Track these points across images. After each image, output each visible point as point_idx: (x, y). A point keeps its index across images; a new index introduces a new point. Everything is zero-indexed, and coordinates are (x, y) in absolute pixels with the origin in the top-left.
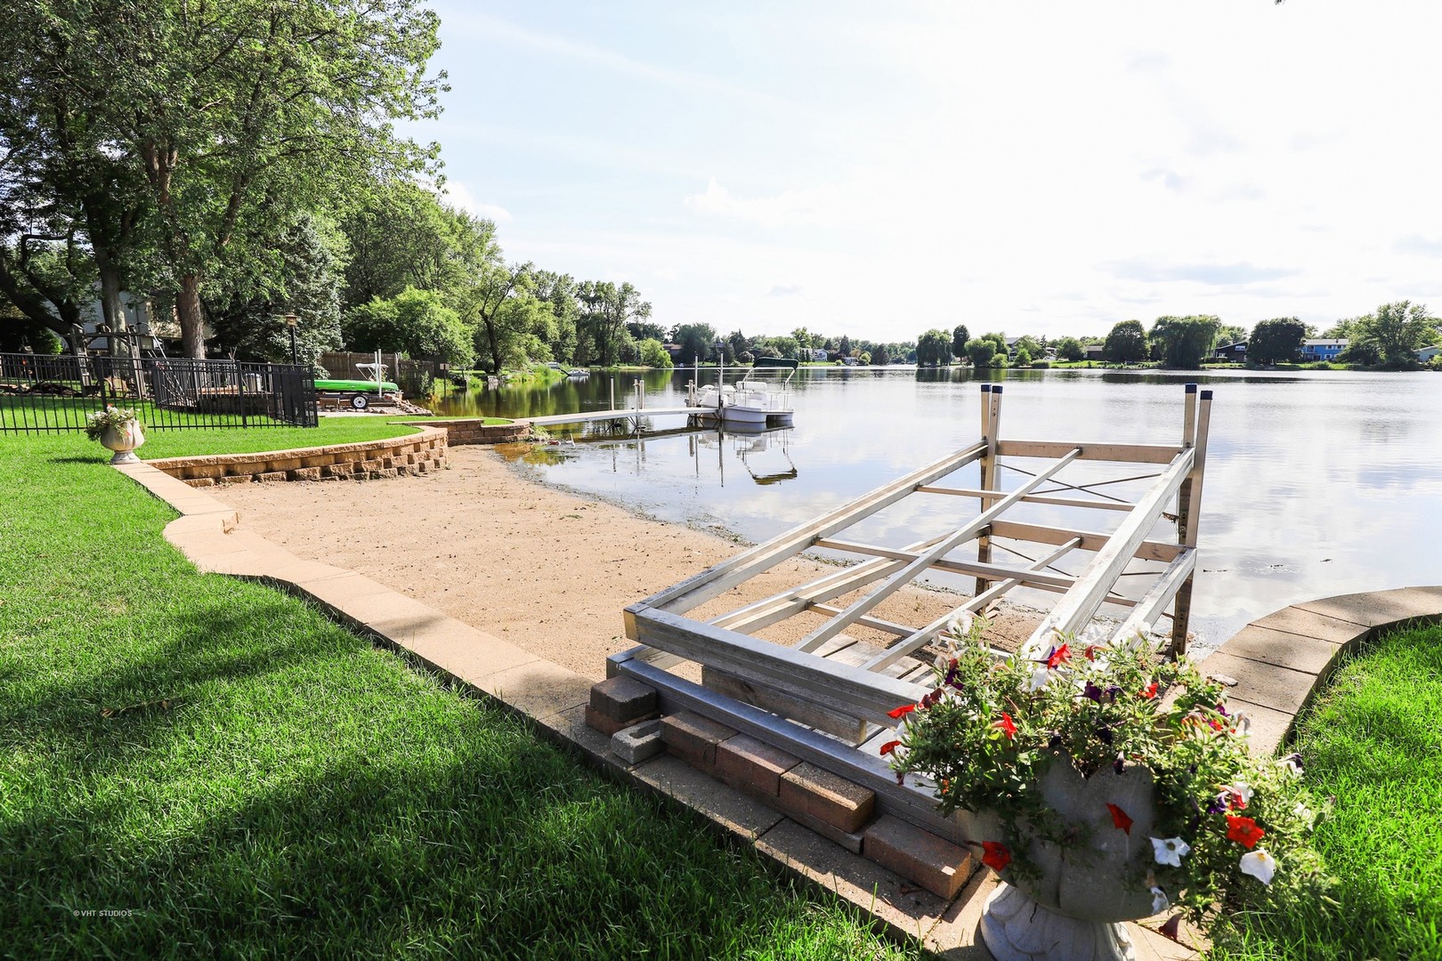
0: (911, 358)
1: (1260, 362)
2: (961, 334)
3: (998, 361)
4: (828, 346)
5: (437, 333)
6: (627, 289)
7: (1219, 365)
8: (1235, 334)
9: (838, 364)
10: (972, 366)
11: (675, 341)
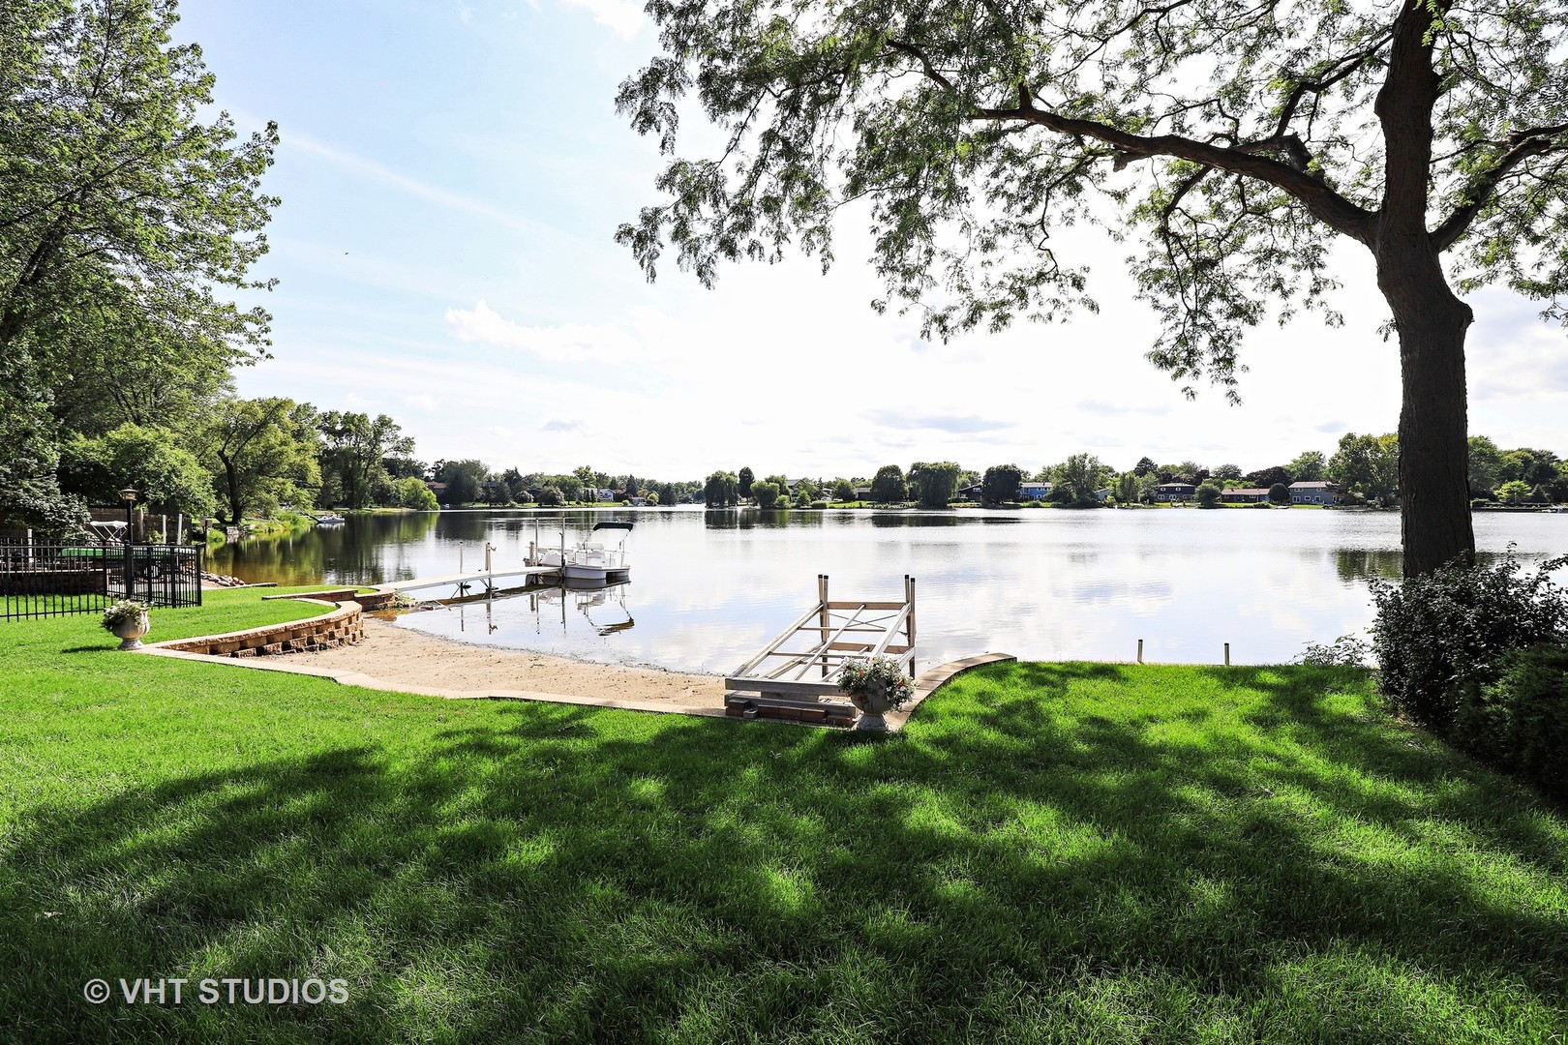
0: (698, 498)
1: (991, 502)
2: (746, 475)
3: (782, 502)
4: (613, 485)
5: (168, 479)
6: (384, 422)
7: (962, 504)
8: (972, 476)
9: (625, 505)
10: (758, 507)
11: (438, 478)
